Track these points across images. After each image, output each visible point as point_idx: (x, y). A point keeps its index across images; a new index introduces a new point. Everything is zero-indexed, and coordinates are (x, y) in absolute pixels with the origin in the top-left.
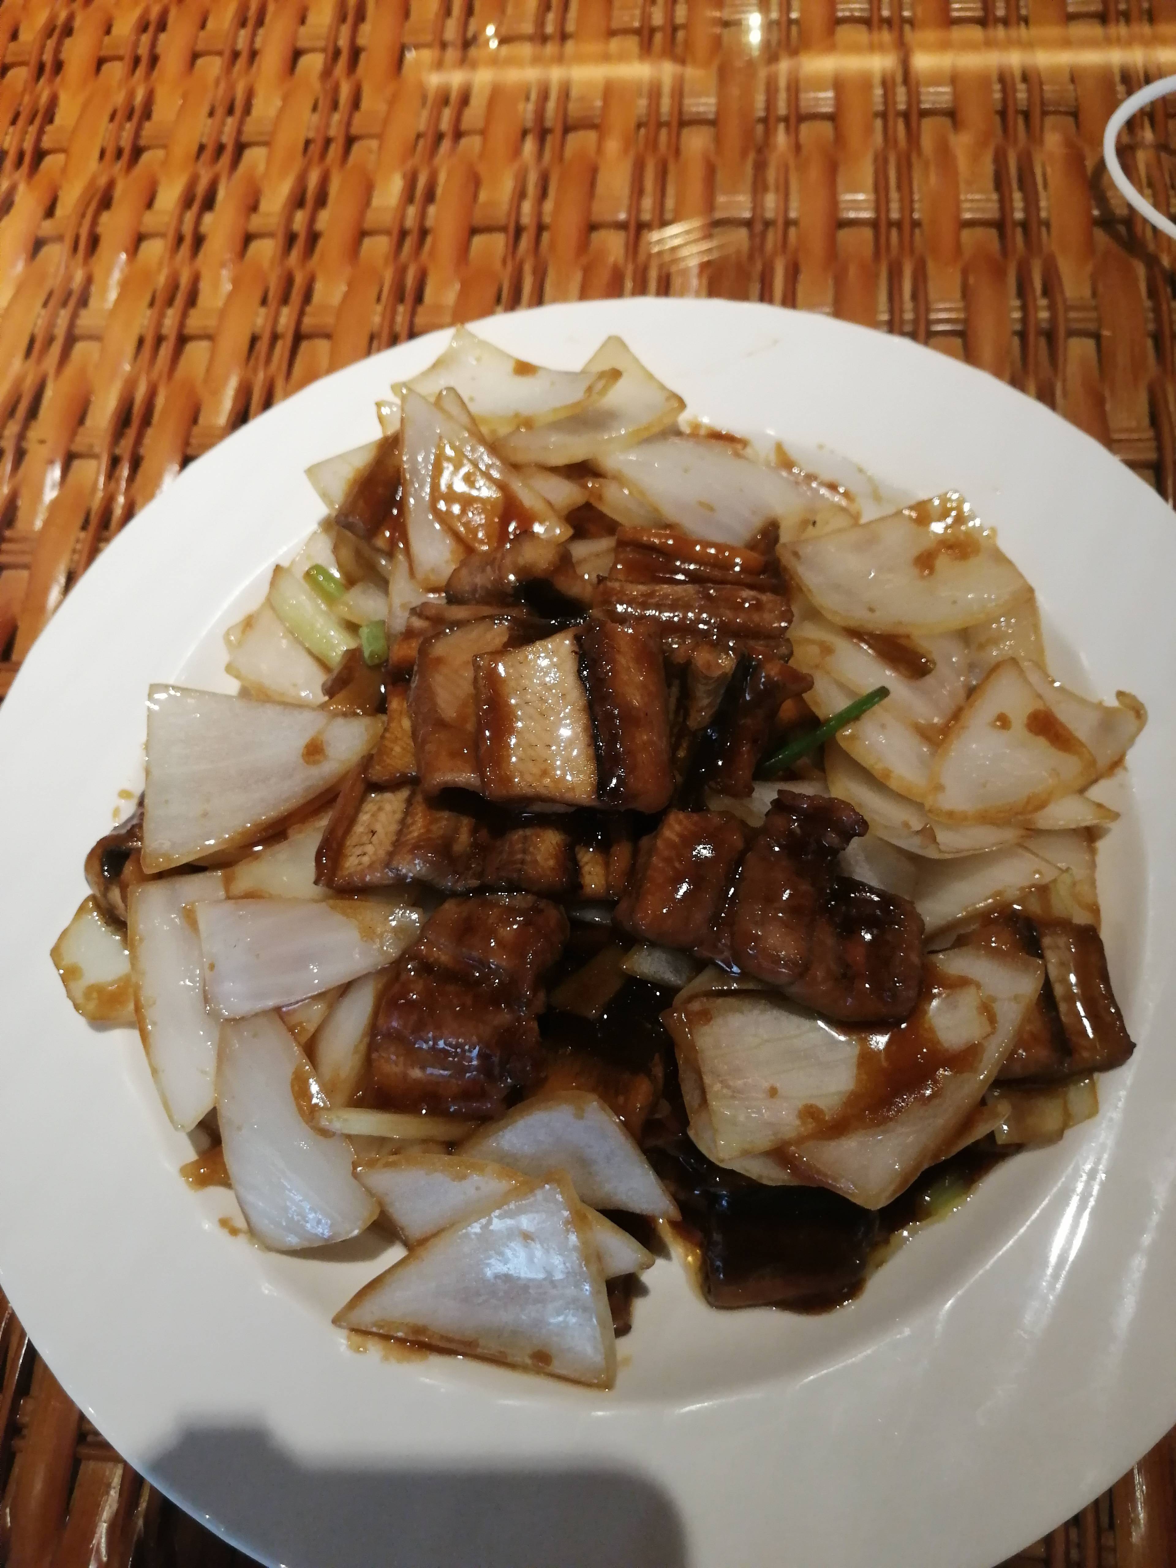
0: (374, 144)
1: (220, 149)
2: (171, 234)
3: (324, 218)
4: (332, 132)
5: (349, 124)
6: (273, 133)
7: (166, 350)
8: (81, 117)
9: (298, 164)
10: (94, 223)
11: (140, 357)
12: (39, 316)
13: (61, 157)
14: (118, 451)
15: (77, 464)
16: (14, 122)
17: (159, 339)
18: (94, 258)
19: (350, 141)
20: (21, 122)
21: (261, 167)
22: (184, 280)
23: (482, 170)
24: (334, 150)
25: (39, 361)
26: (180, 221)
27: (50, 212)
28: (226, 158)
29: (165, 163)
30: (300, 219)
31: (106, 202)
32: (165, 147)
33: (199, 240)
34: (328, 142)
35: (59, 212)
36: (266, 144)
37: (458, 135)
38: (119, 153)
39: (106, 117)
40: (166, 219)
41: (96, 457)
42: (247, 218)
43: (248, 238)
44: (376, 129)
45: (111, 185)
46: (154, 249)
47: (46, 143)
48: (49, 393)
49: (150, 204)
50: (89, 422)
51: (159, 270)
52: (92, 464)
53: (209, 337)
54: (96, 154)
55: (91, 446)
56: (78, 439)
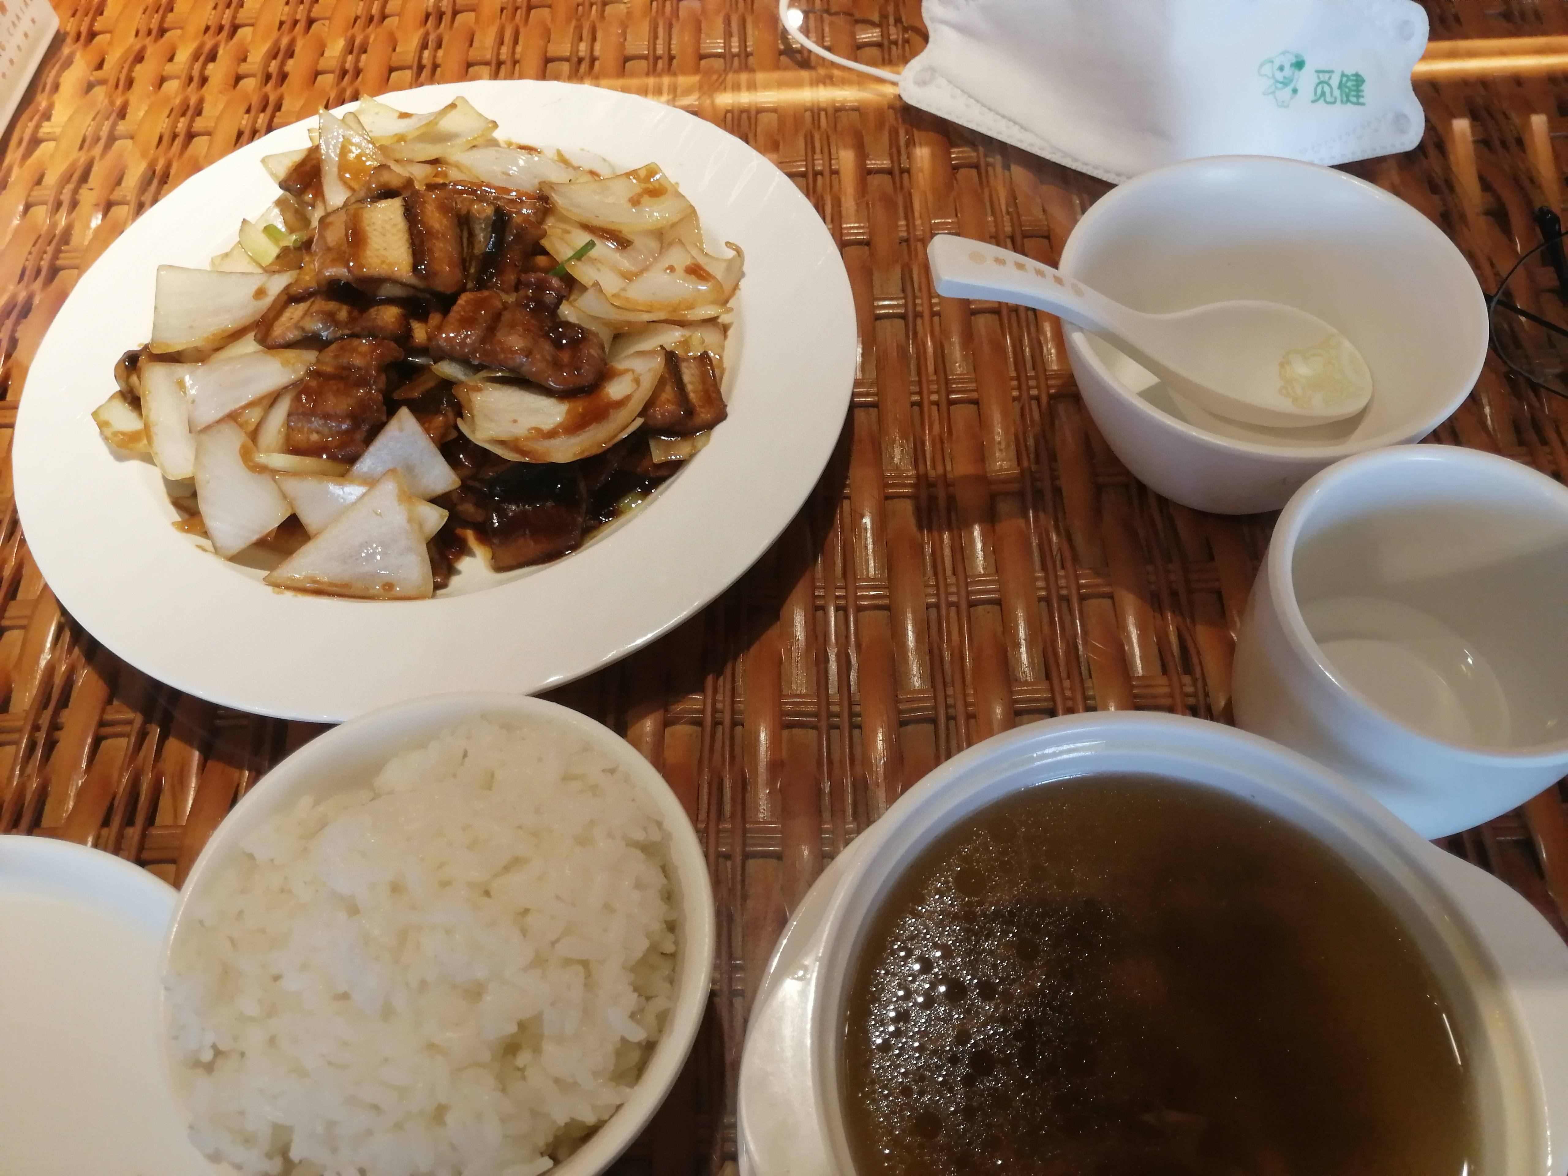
0: (327, 22)
1: (221, 28)
2: (184, 76)
3: (290, 65)
4: (298, 17)
5: (310, 11)
6: (257, 18)
7: (178, 142)
8: (121, 13)
9: (275, 34)
10: (131, 70)
11: (160, 146)
12: (89, 125)
13: (108, 36)
14: (143, 199)
15: (114, 209)
16: (74, 15)
17: (175, 136)
18: (130, 91)
19: (310, 22)
20: (78, 14)
21: (249, 39)
22: (193, 101)
23: (399, 35)
24: (300, 27)
25: (89, 150)
26: (191, 67)
27: (100, 66)
28: (224, 33)
29: (181, 37)
30: (274, 66)
31: (139, 58)
32: (181, 28)
33: (204, 80)
34: (296, 22)
35: (106, 66)
36: (252, 25)
37: (384, 17)
38: (149, 33)
39: (141, 10)
40: (182, 67)
41: (127, 203)
42: (239, 65)
43: (238, 78)
44: (328, 14)
45: (143, 49)
46: (172, 86)
47: (97, 26)
48: (95, 168)
49: (171, 59)
50: (123, 184)
51: (175, 97)
52: (126, 207)
53: (209, 133)
54: (134, 33)
55: (125, 196)
56: (115, 193)
